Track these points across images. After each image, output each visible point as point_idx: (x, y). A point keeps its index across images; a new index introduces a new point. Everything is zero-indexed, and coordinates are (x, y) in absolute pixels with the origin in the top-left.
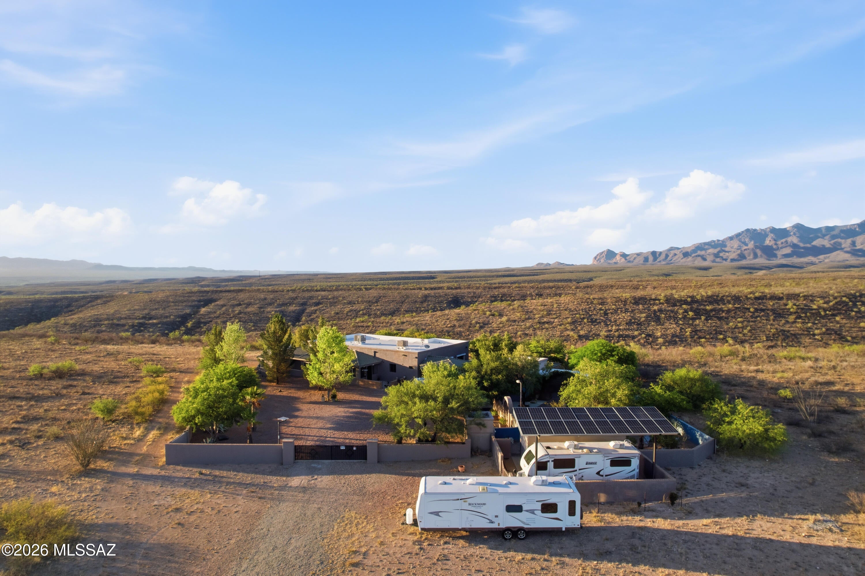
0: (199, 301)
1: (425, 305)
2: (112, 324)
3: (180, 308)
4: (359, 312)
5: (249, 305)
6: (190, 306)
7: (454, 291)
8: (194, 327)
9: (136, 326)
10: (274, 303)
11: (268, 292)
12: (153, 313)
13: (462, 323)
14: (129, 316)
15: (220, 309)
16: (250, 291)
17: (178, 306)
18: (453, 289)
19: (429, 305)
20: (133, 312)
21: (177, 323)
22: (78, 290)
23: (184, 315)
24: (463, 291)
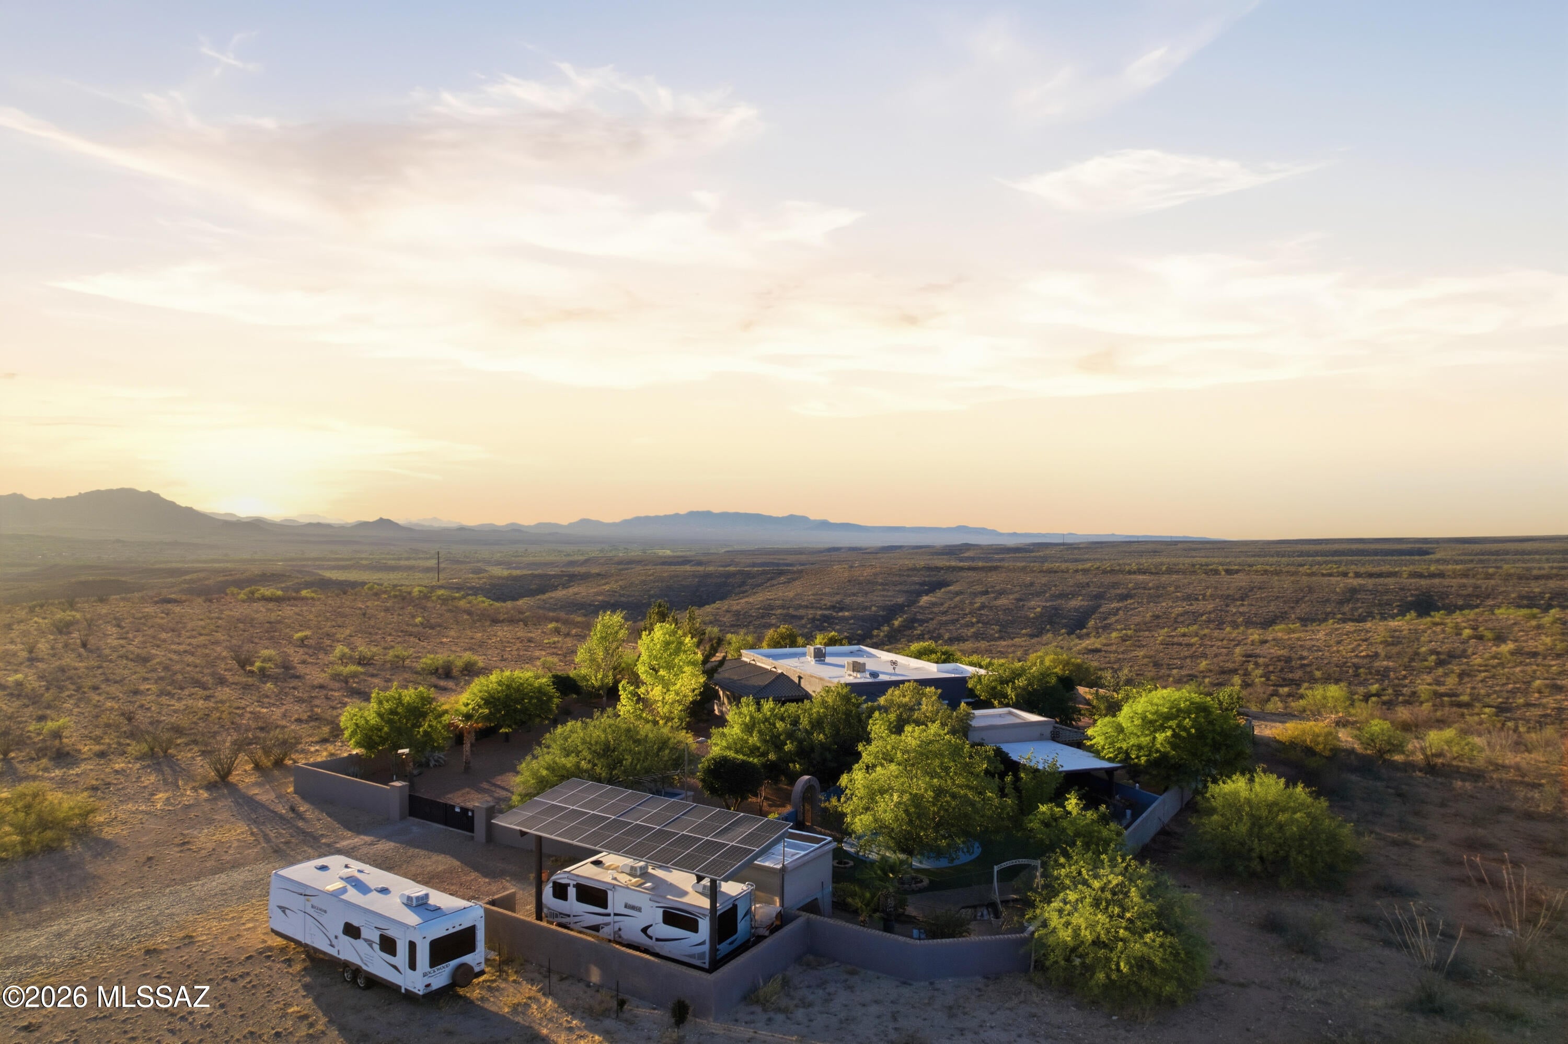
0: (923, 584)
1: (1346, 608)
2: (787, 615)
3: (889, 594)
4: (1202, 615)
5: (1001, 593)
6: (907, 592)
7: (1424, 582)
8: (903, 626)
9: (818, 620)
10: (1045, 592)
11: (1041, 572)
12: (847, 601)
13: (1395, 650)
14: (812, 603)
15: (951, 600)
16: (1010, 570)
17: (888, 591)
18: (1425, 577)
19: (1357, 609)
20: (818, 597)
21: (880, 619)
22: (781, 562)
23: (893, 606)
24: (1446, 582)
